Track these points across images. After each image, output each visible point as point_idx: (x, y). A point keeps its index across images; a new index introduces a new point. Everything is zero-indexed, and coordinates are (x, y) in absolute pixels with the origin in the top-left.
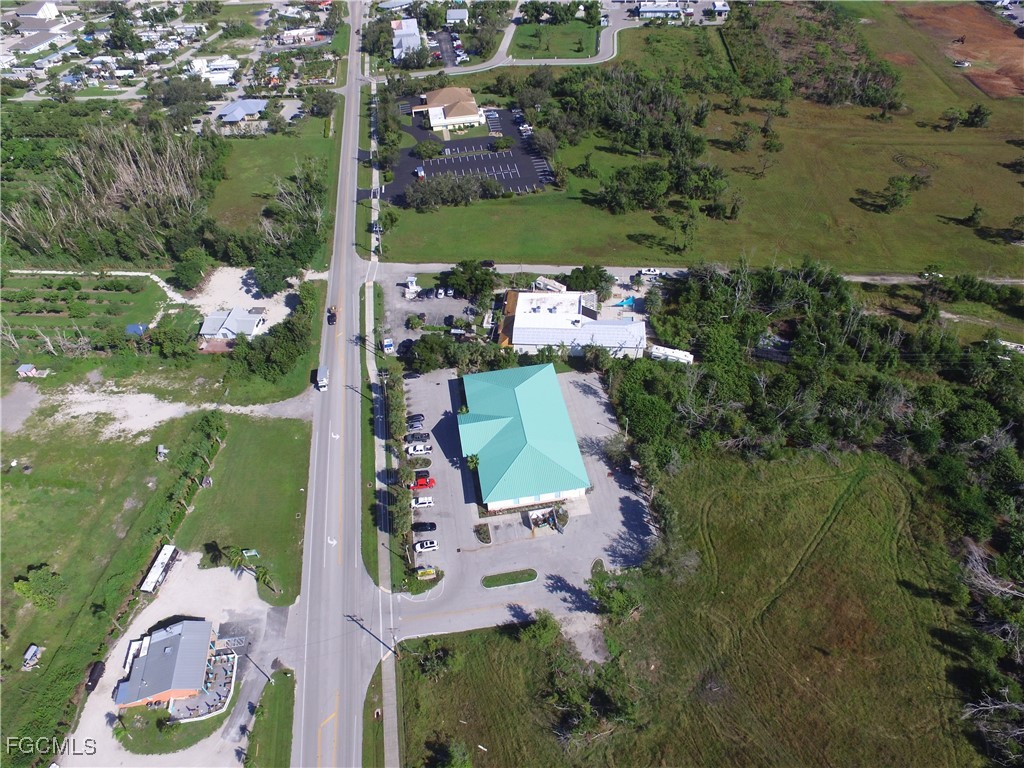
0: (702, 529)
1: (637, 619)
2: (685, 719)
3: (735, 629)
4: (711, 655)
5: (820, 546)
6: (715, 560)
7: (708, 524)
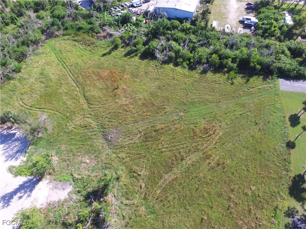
0: (31, 110)
1: (58, 159)
2: (121, 155)
3: (88, 116)
4: (95, 131)
5: (72, 72)
6: (50, 111)
7: (31, 107)
